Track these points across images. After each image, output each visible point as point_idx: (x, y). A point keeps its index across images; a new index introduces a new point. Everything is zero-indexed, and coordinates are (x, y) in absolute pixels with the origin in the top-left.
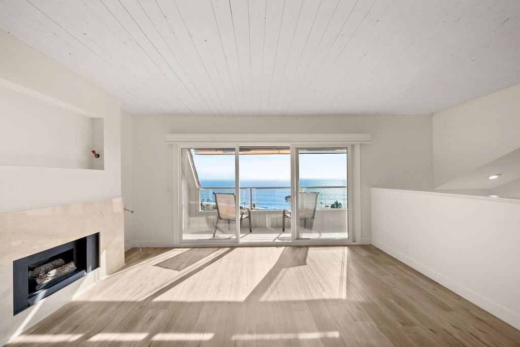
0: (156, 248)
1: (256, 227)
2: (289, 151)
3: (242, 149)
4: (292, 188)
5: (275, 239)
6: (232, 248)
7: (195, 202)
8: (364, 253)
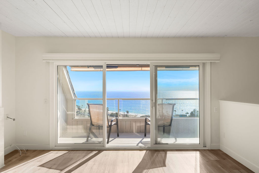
0: (35, 151)
1: (123, 132)
3: (109, 66)
4: (152, 99)
5: (138, 144)
6: (100, 151)
7: (71, 113)
8: (213, 158)
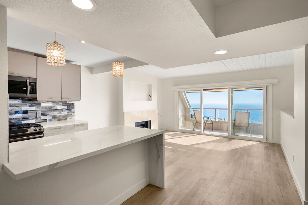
1: (218, 130)
2: (227, 90)
4: (229, 109)
7: (187, 114)
